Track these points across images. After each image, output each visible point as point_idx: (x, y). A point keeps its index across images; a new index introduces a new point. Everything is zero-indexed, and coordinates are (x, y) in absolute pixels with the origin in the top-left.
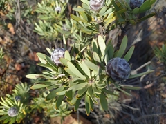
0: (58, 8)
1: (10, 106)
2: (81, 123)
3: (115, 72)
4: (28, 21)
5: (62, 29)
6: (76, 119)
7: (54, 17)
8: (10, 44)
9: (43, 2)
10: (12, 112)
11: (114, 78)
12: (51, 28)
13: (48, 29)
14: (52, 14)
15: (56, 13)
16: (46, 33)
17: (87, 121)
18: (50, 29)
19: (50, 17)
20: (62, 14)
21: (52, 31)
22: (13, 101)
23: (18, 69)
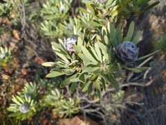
0: (62, 7)
1: (21, 103)
2: (88, 124)
3: (124, 54)
4: (33, 25)
5: (66, 28)
6: (83, 120)
7: (59, 17)
8: (16, 50)
9: (48, 3)
10: (23, 108)
11: (124, 60)
12: (57, 28)
13: (53, 29)
14: (57, 14)
15: (61, 12)
16: (52, 32)
17: (94, 122)
18: (55, 29)
19: (56, 17)
20: (67, 14)
21: (57, 31)
22: (24, 98)
23: (25, 73)
